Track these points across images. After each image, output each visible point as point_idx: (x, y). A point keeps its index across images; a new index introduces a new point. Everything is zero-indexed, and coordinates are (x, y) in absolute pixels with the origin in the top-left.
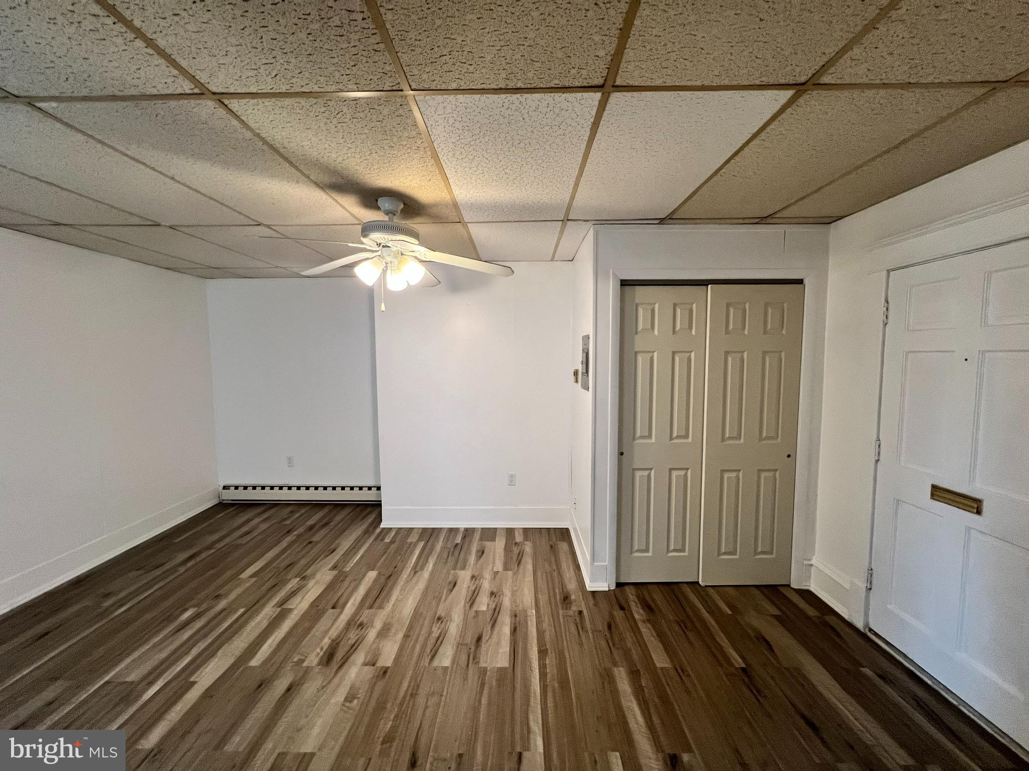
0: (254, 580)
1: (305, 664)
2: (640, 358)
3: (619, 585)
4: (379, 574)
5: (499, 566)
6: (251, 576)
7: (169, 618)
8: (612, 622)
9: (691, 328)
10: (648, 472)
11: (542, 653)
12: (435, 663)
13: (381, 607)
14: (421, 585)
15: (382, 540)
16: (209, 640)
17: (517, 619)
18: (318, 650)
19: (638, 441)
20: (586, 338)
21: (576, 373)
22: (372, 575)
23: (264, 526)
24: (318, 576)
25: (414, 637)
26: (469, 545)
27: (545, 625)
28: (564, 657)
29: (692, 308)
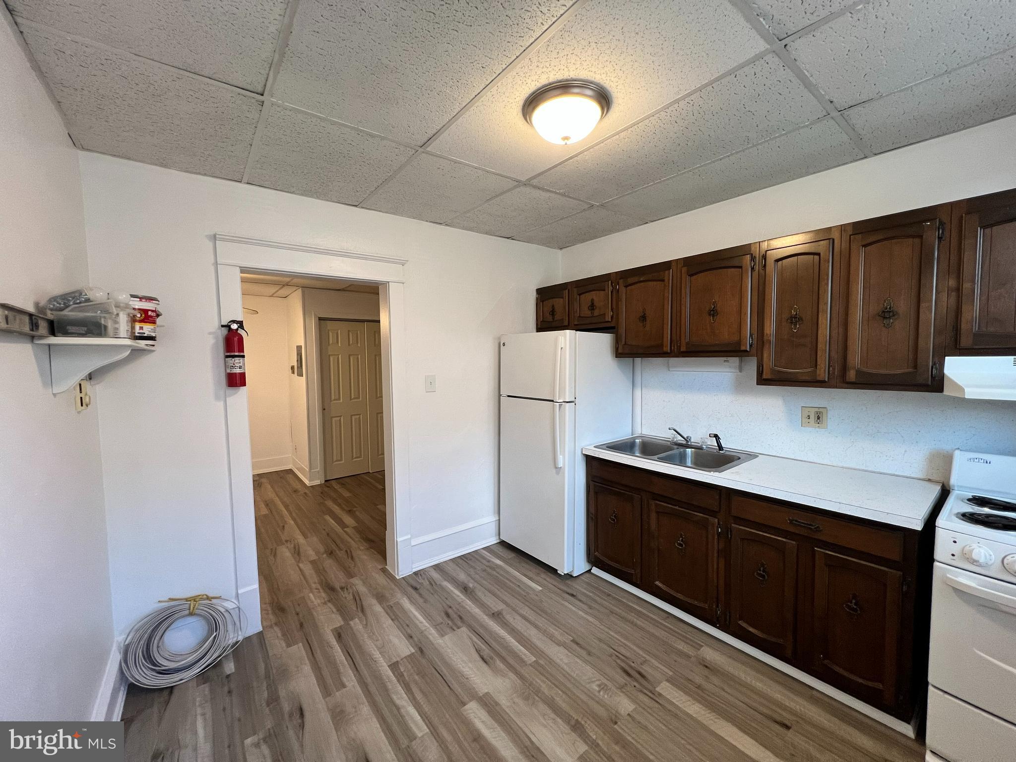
2: (332, 359)
3: (326, 481)
9: (357, 343)
10: (339, 418)
19: (332, 402)
20: (299, 348)
21: (293, 368)
29: (357, 333)
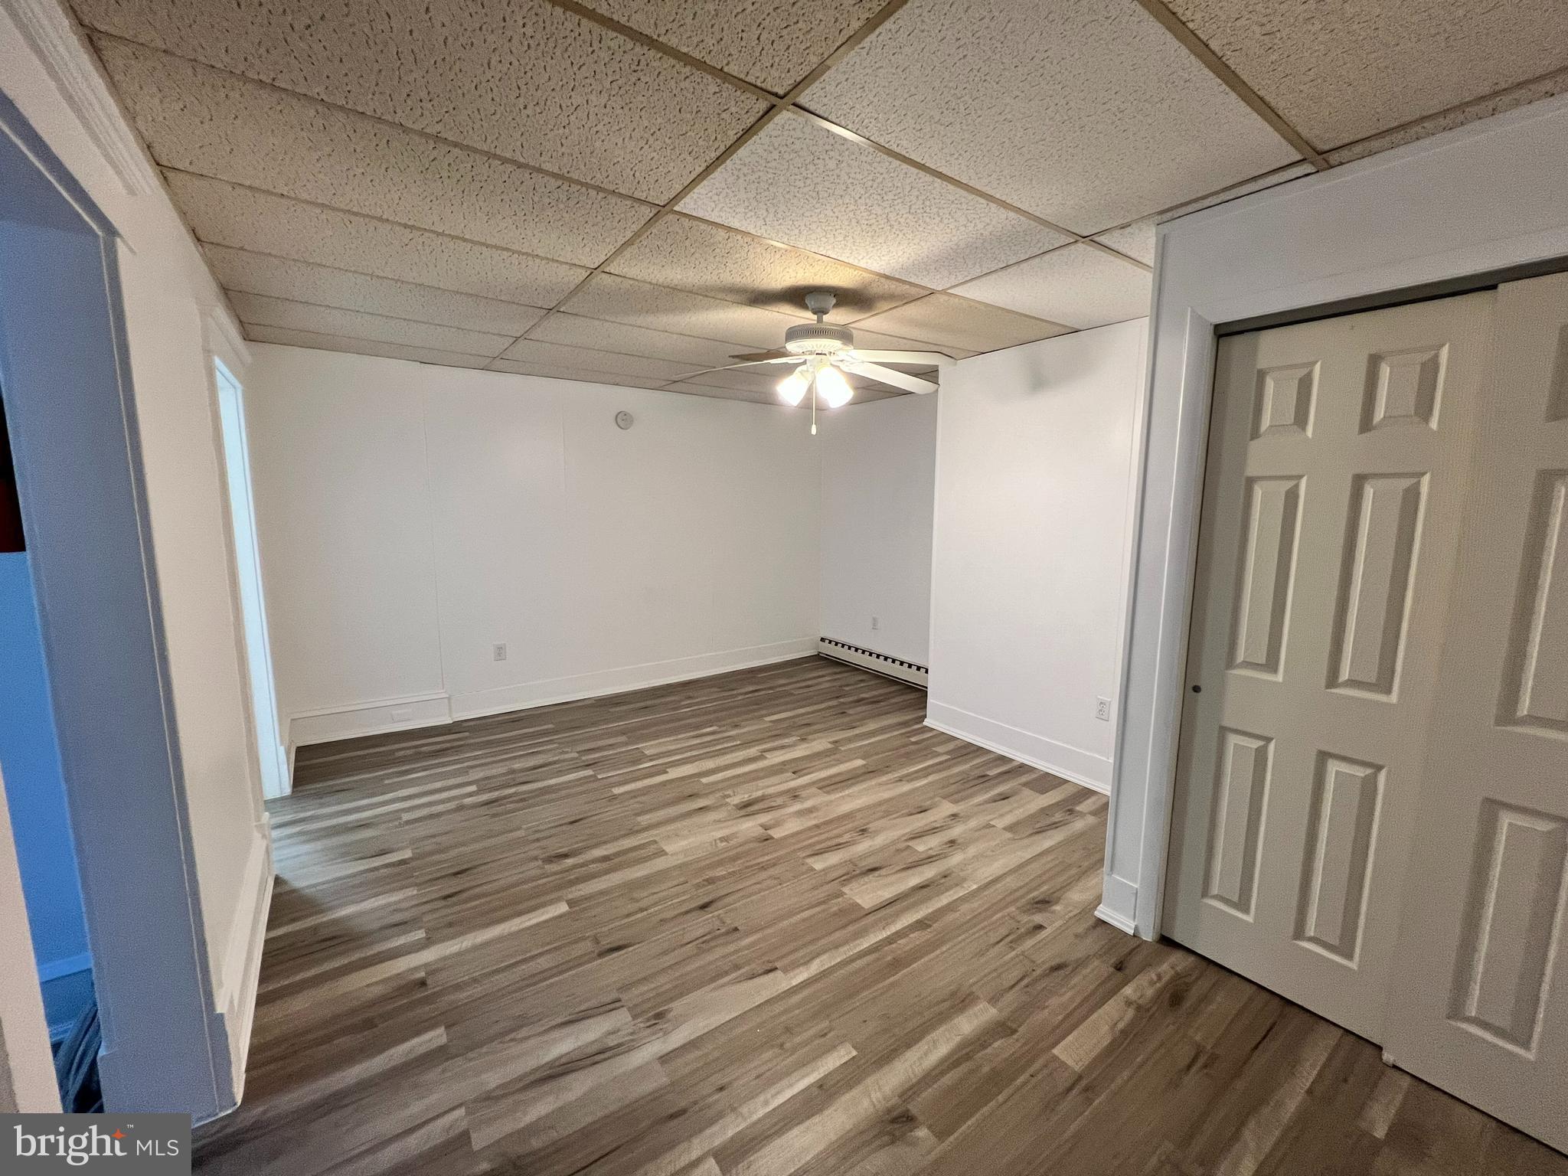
0: (771, 724)
1: (728, 800)
2: (1259, 492)
3: (1166, 941)
4: (864, 766)
5: (1000, 824)
6: (771, 721)
7: (698, 727)
8: (1070, 968)
11: (921, 925)
12: (809, 861)
13: (828, 793)
14: (886, 795)
15: (909, 737)
16: (701, 752)
17: (943, 880)
18: (746, 796)
22: (859, 762)
23: (827, 685)
24: (815, 743)
25: (822, 831)
26: (999, 783)
27: (965, 907)
28: (938, 946)
29: (1435, 357)
